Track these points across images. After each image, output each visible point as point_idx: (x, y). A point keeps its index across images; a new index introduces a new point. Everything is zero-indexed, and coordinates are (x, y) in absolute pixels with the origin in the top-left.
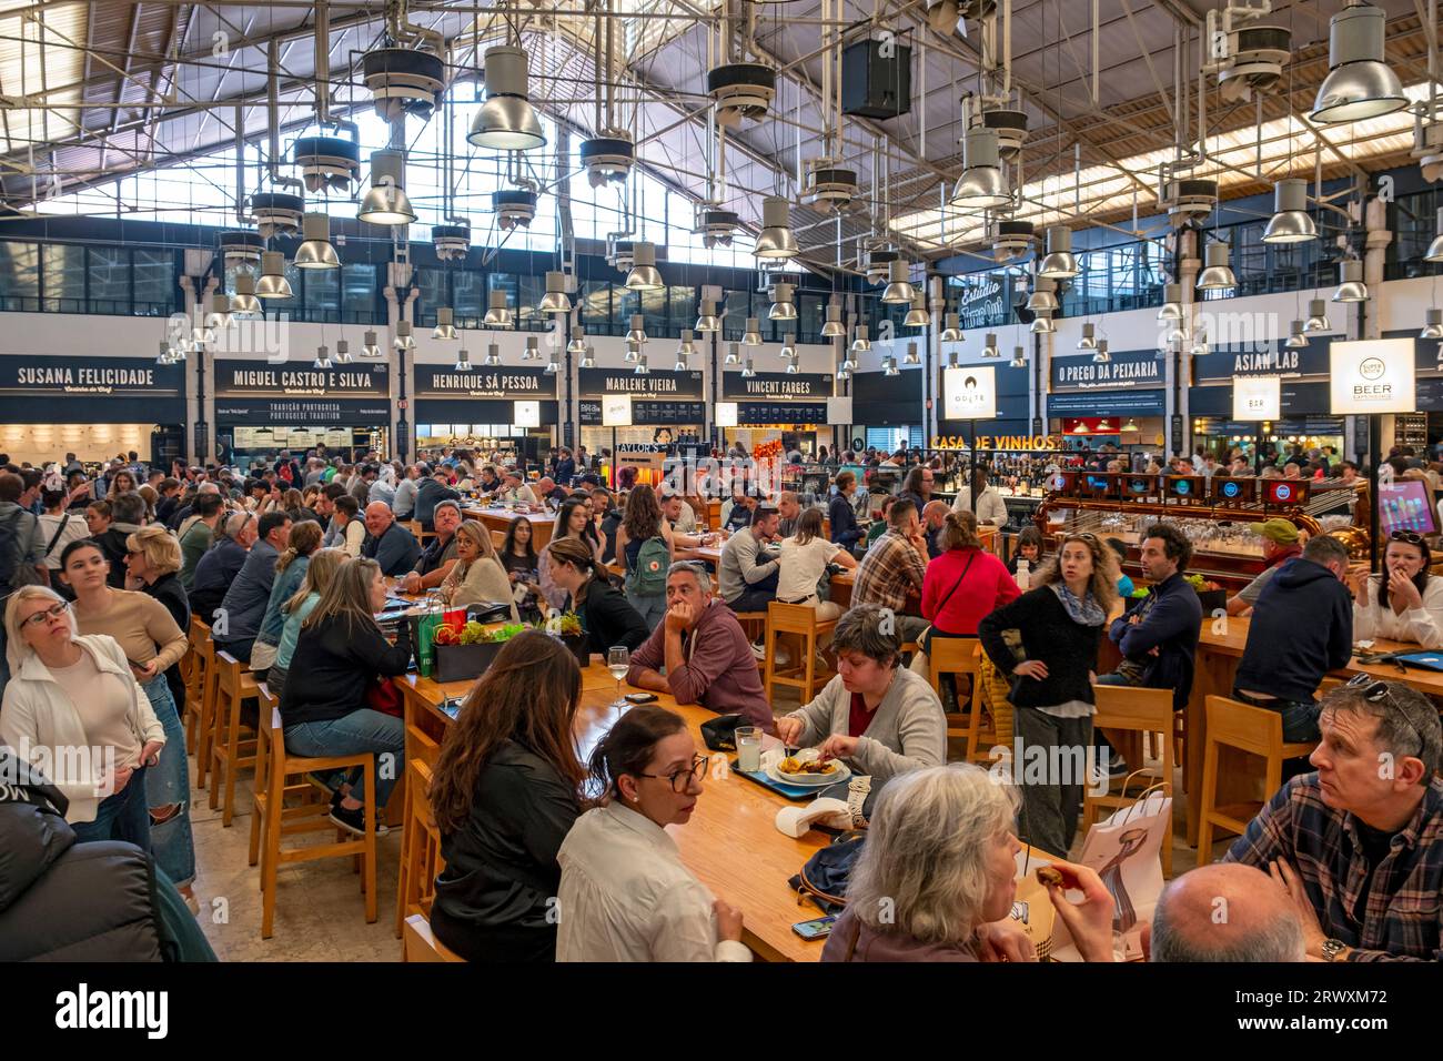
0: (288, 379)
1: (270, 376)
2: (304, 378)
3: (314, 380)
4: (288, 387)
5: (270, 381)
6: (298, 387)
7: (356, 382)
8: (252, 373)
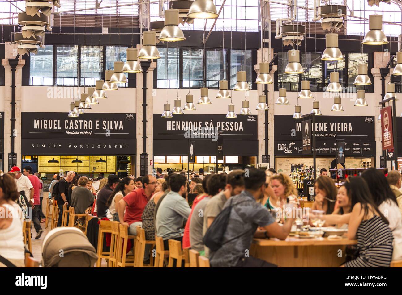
0: (68, 125)
1: (57, 123)
2: (79, 124)
3: (85, 125)
4: (68, 130)
5: (57, 126)
6: (75, 130)
7: (114, 126)
8: (46, 121)
